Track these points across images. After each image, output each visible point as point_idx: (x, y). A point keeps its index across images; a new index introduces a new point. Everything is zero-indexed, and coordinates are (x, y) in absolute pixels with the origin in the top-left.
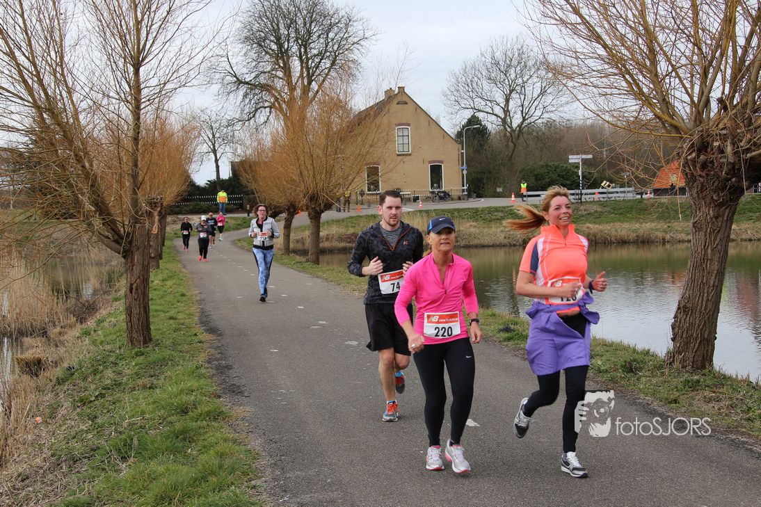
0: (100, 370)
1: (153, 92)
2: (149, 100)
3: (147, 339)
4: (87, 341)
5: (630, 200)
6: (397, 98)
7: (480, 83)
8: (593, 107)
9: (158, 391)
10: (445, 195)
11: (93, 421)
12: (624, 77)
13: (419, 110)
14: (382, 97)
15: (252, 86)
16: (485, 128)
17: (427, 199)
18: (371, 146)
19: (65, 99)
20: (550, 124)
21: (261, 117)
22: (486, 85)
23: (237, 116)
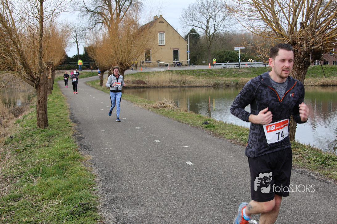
0: (25, 138)
1: (49, 14)
2: (47, 17)
3: (46, 125)
4: (19, 125)
5: (261, 68)
6: (159, 20)
7: (196, 14)
8: (246, 25)
9: (51, 148)
10: (180, 64)
11: (22, 160)
12: (260, 12)
13: (169, 26)
14: (152, 19)
15: (94, 13)
16: (198, 34)
17: (172, 65)
18: (147, 41)
19: (8, 16)
20: (226, 33)
21: (98, 27)
22: (199, 15)
23: (87, 26)
